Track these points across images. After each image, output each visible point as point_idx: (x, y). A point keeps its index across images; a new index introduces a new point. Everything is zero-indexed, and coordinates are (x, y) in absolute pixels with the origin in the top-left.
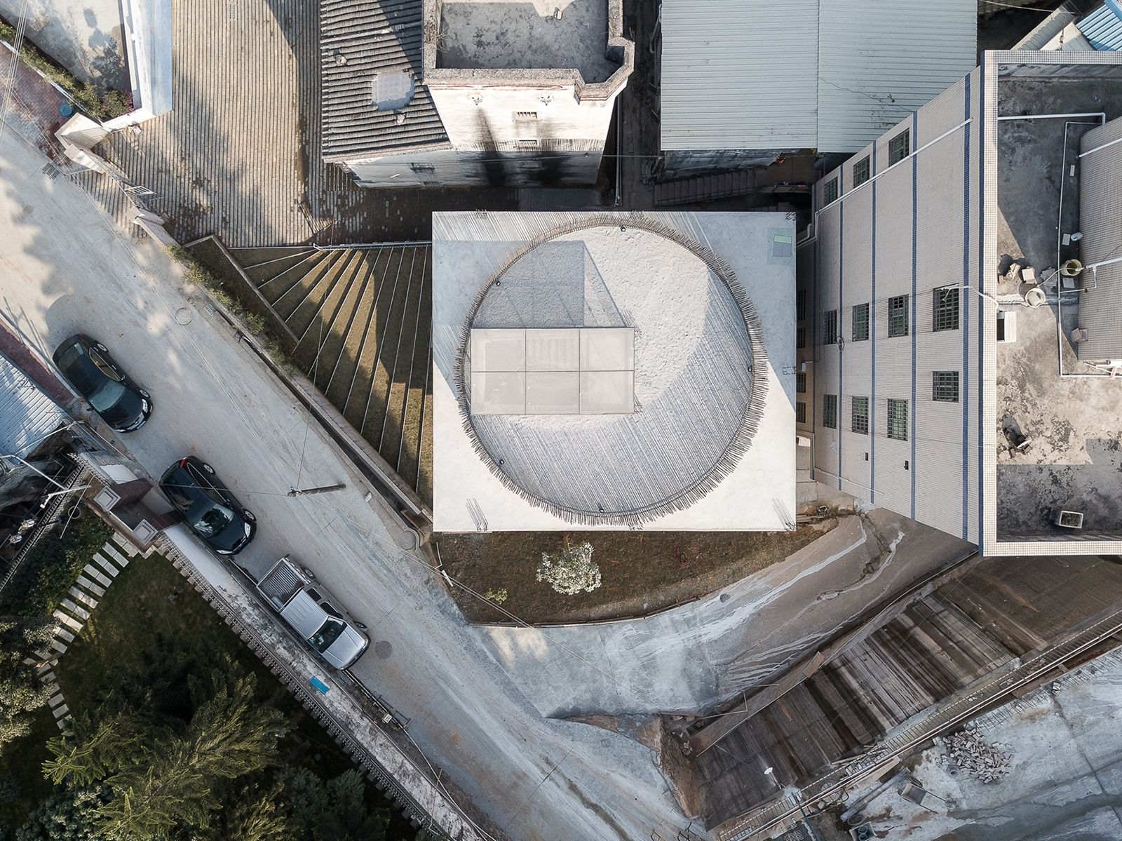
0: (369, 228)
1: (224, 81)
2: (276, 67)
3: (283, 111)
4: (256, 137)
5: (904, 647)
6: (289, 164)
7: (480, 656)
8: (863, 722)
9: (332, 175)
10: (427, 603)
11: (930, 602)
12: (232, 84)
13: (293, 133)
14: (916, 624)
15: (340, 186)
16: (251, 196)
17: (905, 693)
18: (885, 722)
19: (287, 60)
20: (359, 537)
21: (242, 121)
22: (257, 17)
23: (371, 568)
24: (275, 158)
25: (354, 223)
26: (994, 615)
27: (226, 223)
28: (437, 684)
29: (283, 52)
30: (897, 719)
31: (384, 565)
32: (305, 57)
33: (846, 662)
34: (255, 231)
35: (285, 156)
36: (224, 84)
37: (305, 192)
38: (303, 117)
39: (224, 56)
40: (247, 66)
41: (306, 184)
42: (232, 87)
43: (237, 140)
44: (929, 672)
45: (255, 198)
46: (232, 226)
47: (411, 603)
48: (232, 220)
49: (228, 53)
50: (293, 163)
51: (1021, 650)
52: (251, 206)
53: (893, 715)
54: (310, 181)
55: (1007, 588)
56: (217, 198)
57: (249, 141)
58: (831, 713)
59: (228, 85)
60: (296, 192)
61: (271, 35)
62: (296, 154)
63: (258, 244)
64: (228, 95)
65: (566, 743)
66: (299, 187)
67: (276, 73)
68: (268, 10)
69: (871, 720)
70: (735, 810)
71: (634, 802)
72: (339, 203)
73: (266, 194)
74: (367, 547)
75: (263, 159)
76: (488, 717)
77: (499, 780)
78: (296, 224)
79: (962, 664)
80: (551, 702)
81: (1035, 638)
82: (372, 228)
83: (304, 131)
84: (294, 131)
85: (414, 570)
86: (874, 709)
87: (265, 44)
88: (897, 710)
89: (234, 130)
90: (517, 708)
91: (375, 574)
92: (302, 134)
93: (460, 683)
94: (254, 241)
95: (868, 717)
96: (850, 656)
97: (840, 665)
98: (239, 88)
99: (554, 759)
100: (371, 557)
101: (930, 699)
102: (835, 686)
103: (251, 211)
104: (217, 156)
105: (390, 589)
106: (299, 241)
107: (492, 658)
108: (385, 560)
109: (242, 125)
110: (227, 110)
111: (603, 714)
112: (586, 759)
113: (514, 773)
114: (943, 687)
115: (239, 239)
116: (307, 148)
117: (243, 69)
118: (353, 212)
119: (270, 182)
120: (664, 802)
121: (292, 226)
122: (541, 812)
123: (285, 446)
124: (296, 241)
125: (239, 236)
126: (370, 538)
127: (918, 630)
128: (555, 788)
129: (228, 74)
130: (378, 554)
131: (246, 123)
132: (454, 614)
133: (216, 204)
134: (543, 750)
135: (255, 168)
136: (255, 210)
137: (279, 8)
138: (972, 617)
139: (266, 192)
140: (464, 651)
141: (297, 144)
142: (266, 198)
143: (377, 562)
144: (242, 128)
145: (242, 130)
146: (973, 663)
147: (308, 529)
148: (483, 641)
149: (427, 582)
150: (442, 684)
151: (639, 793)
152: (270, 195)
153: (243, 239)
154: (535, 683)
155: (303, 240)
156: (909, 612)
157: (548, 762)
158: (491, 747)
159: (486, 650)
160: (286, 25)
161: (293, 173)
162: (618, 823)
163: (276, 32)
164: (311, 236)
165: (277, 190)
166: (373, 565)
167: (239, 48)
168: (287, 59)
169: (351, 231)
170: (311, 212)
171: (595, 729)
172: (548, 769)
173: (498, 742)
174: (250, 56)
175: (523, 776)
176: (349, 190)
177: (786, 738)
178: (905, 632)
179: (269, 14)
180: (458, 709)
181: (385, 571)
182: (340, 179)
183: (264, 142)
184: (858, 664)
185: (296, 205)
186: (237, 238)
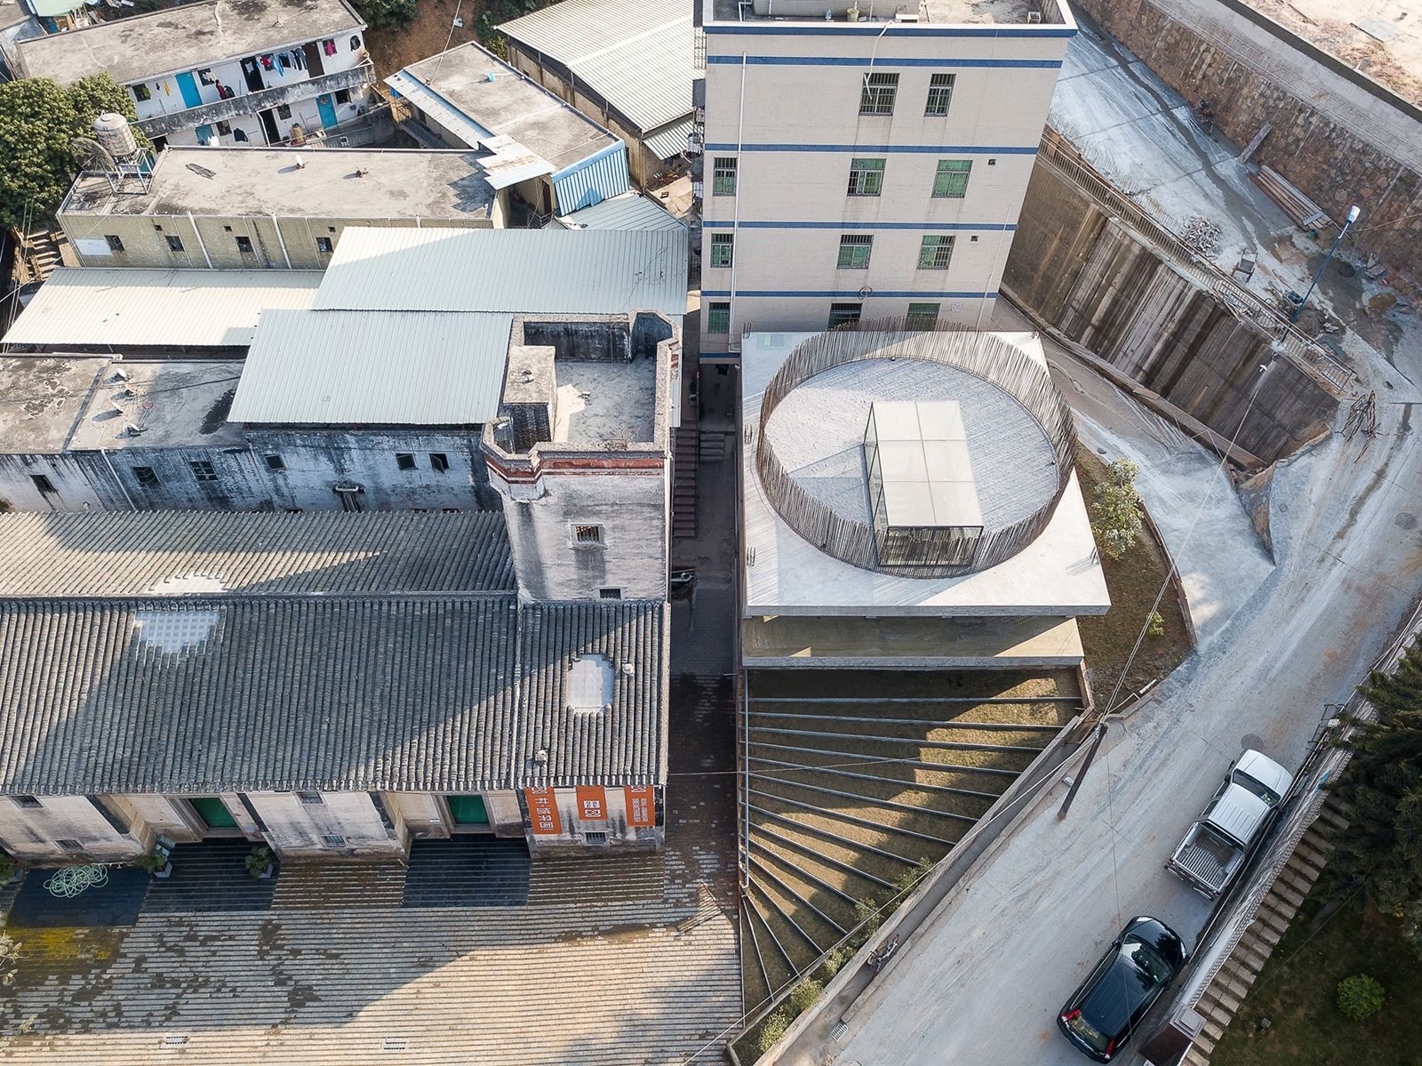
0: (713, 843)
1: (498, 1052)
2: (484, 978)
3: (548, 965)
4: (583, 999)
5: (1113, 324)
6: (625, 951)
7: (1228, 639)
8: (1194, 315)
9: (642, 893)
10: (1182, 699)
11: (1065, 324)
12: (503, 1041)
13: (581, 948)
14: (1089, 323)
15: (658, 881)
16: (668, 1000)
17: (1158, 295)
18: (1191, 294)
19: (477, 963)
20: (1122, 788)
21: (558, 1022)
22: (408, 1007)
23: (1157, 770)
24: (615, 971)
25: (708, 861)
26: (1072, 259)
27: (708, 1034)
28: (1274, 680)
29: (465, 969)
30: (1185, 287)
31: (1150, 754)
32: (476, 938)
33: (1138, 368)
34: (718, 993)
35: (613, 957)
36: (501, 1052)
37: (665, 927)
38: (559, 937)
39: (459, 1054)
40: (479, 1021)
41: (653, 926)
42: (507, 1041)
43: (586, 1026)
44: (1135, 284)
45: (671, 995)
46: (712, 1026)
47: (1187, 718)
48: (704, 1026)
49: (457, 1049)
50: (624, 946)
51: (1102, 219)
52: (683, 1000)
53: (1182, 291)
54: (649, 921)
55: (1044, 263)
56: (671, 1049)
57: (589, 1009)
58: (1193, 350)
59: (502, 1047)
60: (664, 939)
61: (438, 986)
62: (610, 943)
63: (736, 988)
64: (517, 1046)
65: (1296, 545)
66: (658, 935)
67: (492, 978)
68: (402, 991)
69: (1191, 309)
70: (1310, 387)
71: (1335, 480)
72: (680, 881)
73: (666, 979)
74: (1132, 777)
75: (616, 987)
76: (1294, 623)
77: (1360, 607)
78: (708, 937)
79: (1123, 260)
80: (1257, 565)
81: (1088, 215)
82: (713, 839)
83: (580, 935)
84: (578, 948)
85: (1148, 719)
86: (1180, 313)
87: (449, 995)
88: (1176, 292)
89: (572, 1032)
90: (1274, 596)
91: (1163, 764)
92: (583, 937)
93: (1266, 655)
94: (733, 993)
95: (1188, 313)
96: (1131, 368)
97: (1141, 373)
98: (508, 1031)
99: (1318, 555)
100: (1142, 771)
101: (1160, 269)
102: (1164, 363)
103: (690, 1000)
104: (609, 1052)
105: (1177, 744)
106: (732, 931)
107: (1228, 623)
108: (1143, 753)
109: (565, 1022)
110: (541, 1045)
111: (1253, 525)
112: (1306, 525)
113: (1346, 592)
114: (1147, 263)
115: (731, 1015)
116: (603, 928)
117: (482, 1026)
118: (692, 863)
119: (649, 975)
120: (1323, 456)
121: (711, 942)
122: (1378, 563)
123: (1021, 898)
124: (732, 936)
125: (726, 1015)
126: (1120, 774)
127: (1094, 320)
128: (1346, 552)
129: (487, 1048)
130: (1138, 762)
131: (561, 1016)
132: (1187, 668)
133: (680, 1049)
134: (1311, 565)
135: (628, 996)
136: (688, 994)
137: (402, 975)
138: (1076, 276)
139: (661, 978)
140: (1228, 654)
141: (597, 943)
142: (672, 979)
143: (1147, 764)
144: (569, 1021)
145: (573, 1021)
146: (1120, 250)
147: (1124, 856)
148: (1211, 633)
149: (1159, 702)
150: (1272, 675)
151: (1323, 477)
152: (667, 974)
153: (730, 1009)
154: (1242, 580)
155: (730, 926)
156: (1077, 339)
157: (1322, 560)
158: (1327, 618)
159: (1220, 631)
160: (426, 964)
161: (638, 943)
162: (1361, 493)
163: (435, 980)
164: (724, 917)
165: (661, 964)
166: (1153, 768)
167: (450, 1033)
168: (475, 963)
169: (718, 866)
170: (692, 917)
171: (1272, 519)
172: (1330, 560)
173: (1319, 611)
174: (464, 1016)
175: (1347, 584)
176: (663, 870)
177: (1226, 381)
178: (1098, 330)
179: (407, 989)
180: (1295, 654)
181: (1157, 752)
182: (648, 881)
183: (591, 988)
184: (1136, 358)
185: (683, 938)
186: (728, 1018)
